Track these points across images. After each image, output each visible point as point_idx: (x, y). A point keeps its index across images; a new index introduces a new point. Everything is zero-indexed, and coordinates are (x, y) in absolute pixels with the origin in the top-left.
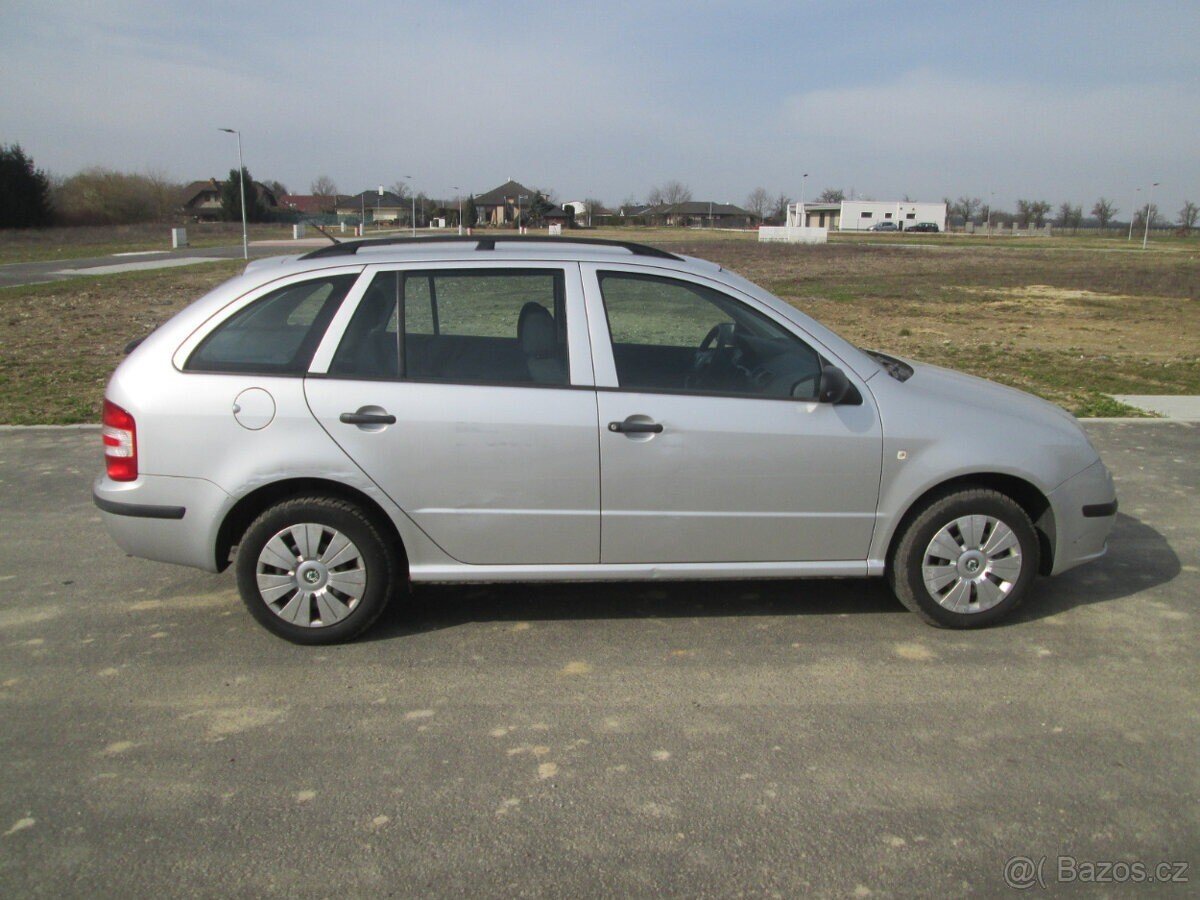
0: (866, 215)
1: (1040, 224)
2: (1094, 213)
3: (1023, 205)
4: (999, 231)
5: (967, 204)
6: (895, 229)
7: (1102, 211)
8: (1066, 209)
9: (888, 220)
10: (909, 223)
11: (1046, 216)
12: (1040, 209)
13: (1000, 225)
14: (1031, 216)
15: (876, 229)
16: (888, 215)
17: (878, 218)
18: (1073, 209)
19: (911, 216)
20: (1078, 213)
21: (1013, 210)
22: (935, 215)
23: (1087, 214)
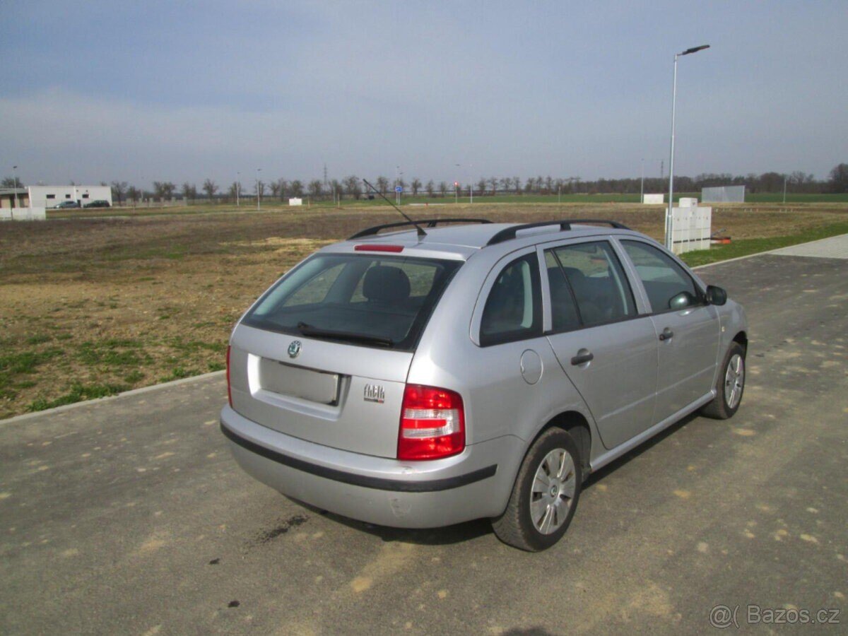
0: (51, 196)
1: (169, 198)
2: (204, 189)
3: (157, 185)
4: (152, 204)
5: (118, 186)
6: (75, 206)
7: (209, 188)
8: (186, 187)
9: (68, 200)
10: (85, 202)
11: (174, 192)
12: (169, 187)
13: (151, 199)
14: (164, 192)
15: (62, 206)
16: (68, 196)
17: (60, 199)
18: (191, 186)
19: (85, 196)
20: (194, 190)
21: (152, 190)
22: (105, 194)
23: (200, 190)
